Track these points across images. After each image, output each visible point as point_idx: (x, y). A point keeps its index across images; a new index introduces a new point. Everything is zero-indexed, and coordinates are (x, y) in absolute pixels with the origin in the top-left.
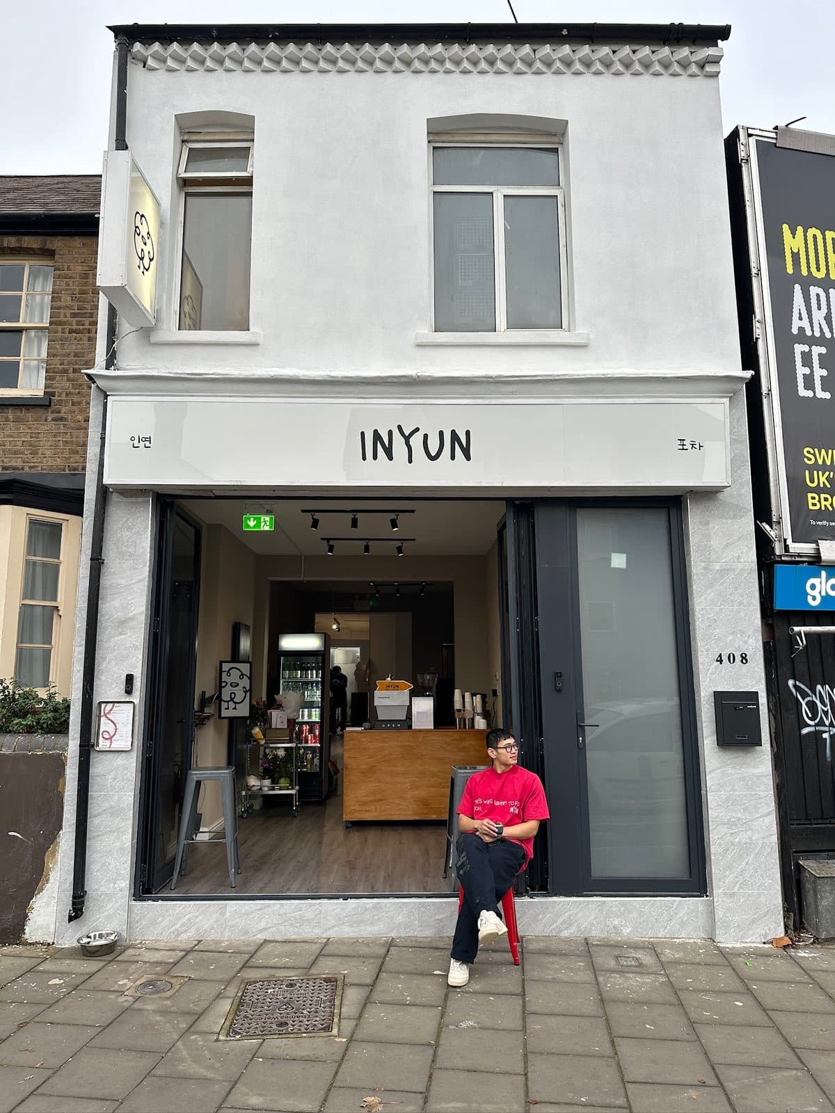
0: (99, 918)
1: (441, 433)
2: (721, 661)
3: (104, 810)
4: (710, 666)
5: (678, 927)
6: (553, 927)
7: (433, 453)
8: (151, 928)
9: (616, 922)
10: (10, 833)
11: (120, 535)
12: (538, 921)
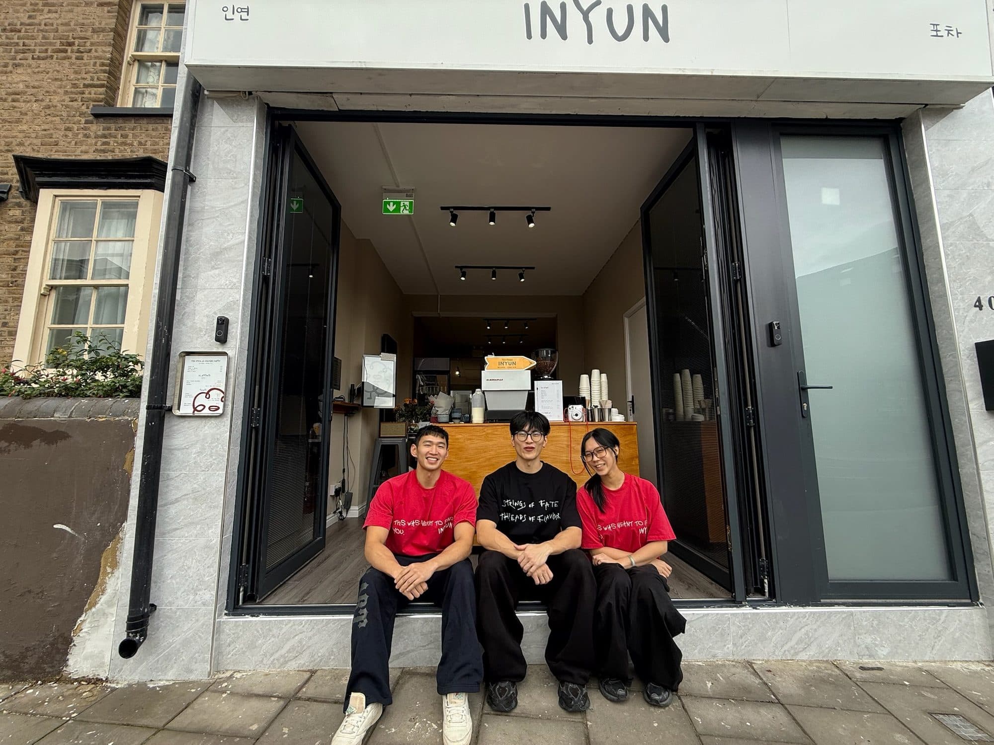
0: (173, 643)
1: (630, 9)
2: (980, 307)
3: (185, 495)
4: (967, 312)
5: (949, 646)
6: (786, 648)
7: (620, 32)
8: (247, 653)
9: (869, 640)
10: (55, 526)
11: (216, 148)
12: (766, 639)
